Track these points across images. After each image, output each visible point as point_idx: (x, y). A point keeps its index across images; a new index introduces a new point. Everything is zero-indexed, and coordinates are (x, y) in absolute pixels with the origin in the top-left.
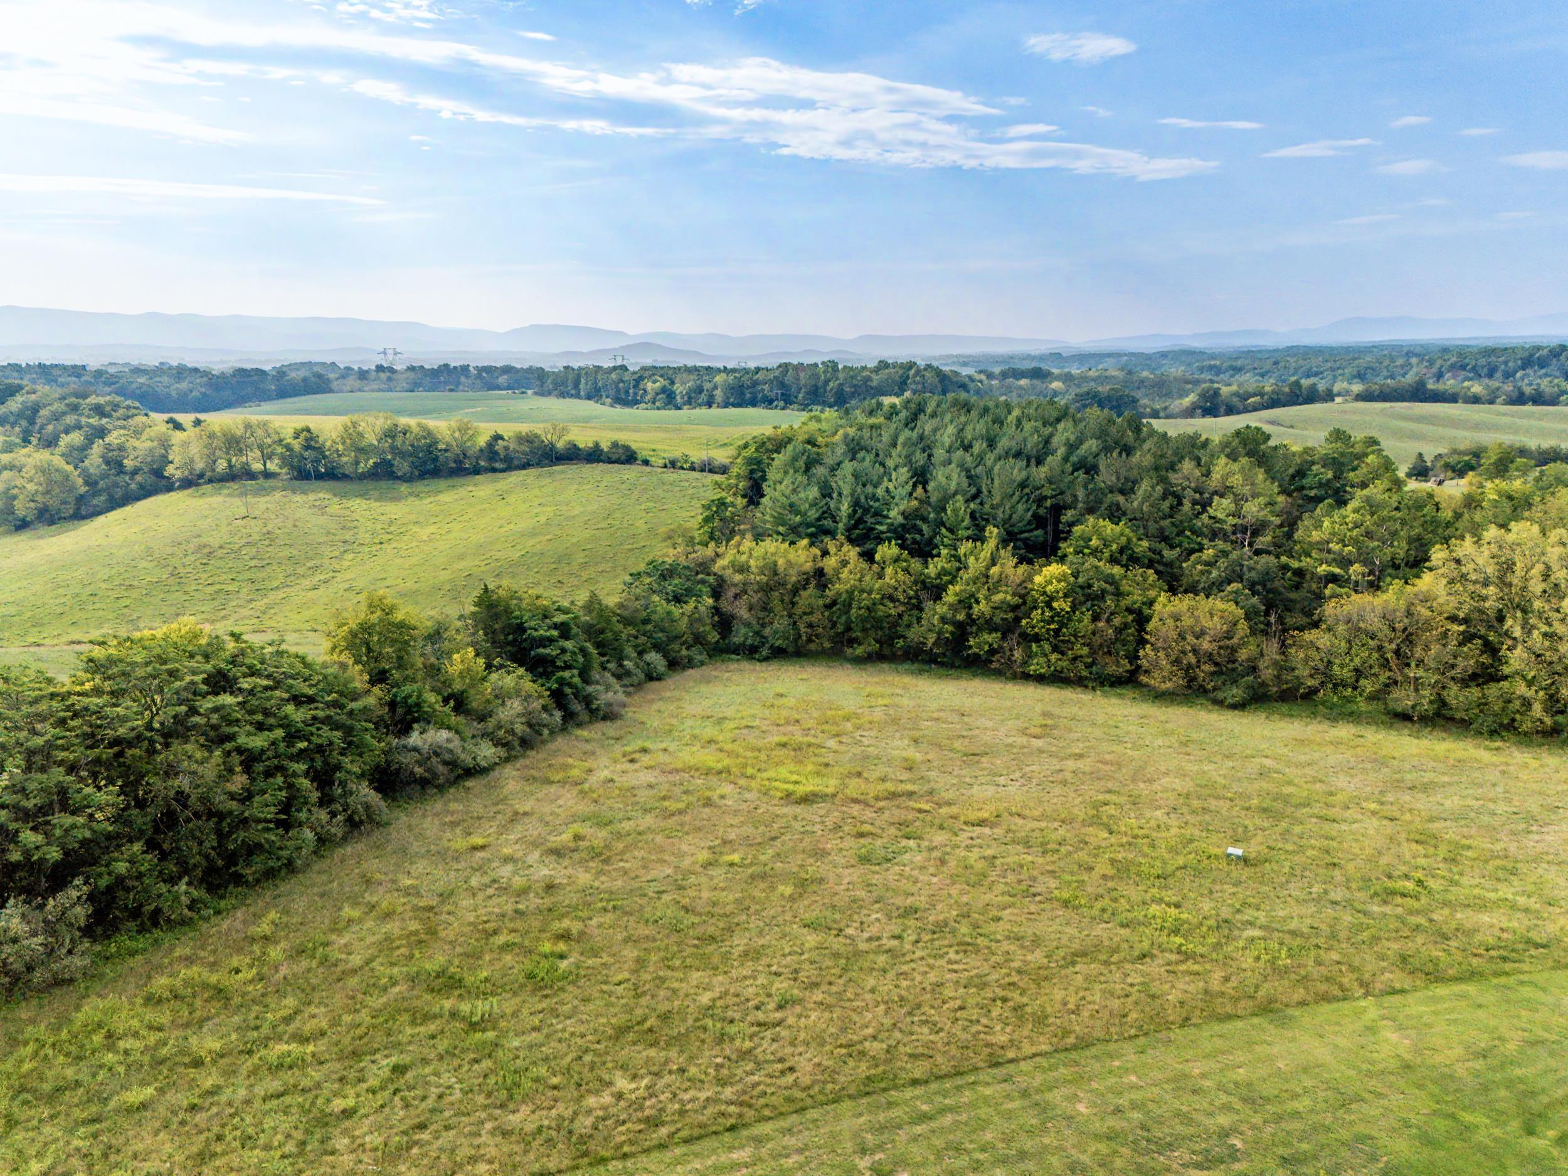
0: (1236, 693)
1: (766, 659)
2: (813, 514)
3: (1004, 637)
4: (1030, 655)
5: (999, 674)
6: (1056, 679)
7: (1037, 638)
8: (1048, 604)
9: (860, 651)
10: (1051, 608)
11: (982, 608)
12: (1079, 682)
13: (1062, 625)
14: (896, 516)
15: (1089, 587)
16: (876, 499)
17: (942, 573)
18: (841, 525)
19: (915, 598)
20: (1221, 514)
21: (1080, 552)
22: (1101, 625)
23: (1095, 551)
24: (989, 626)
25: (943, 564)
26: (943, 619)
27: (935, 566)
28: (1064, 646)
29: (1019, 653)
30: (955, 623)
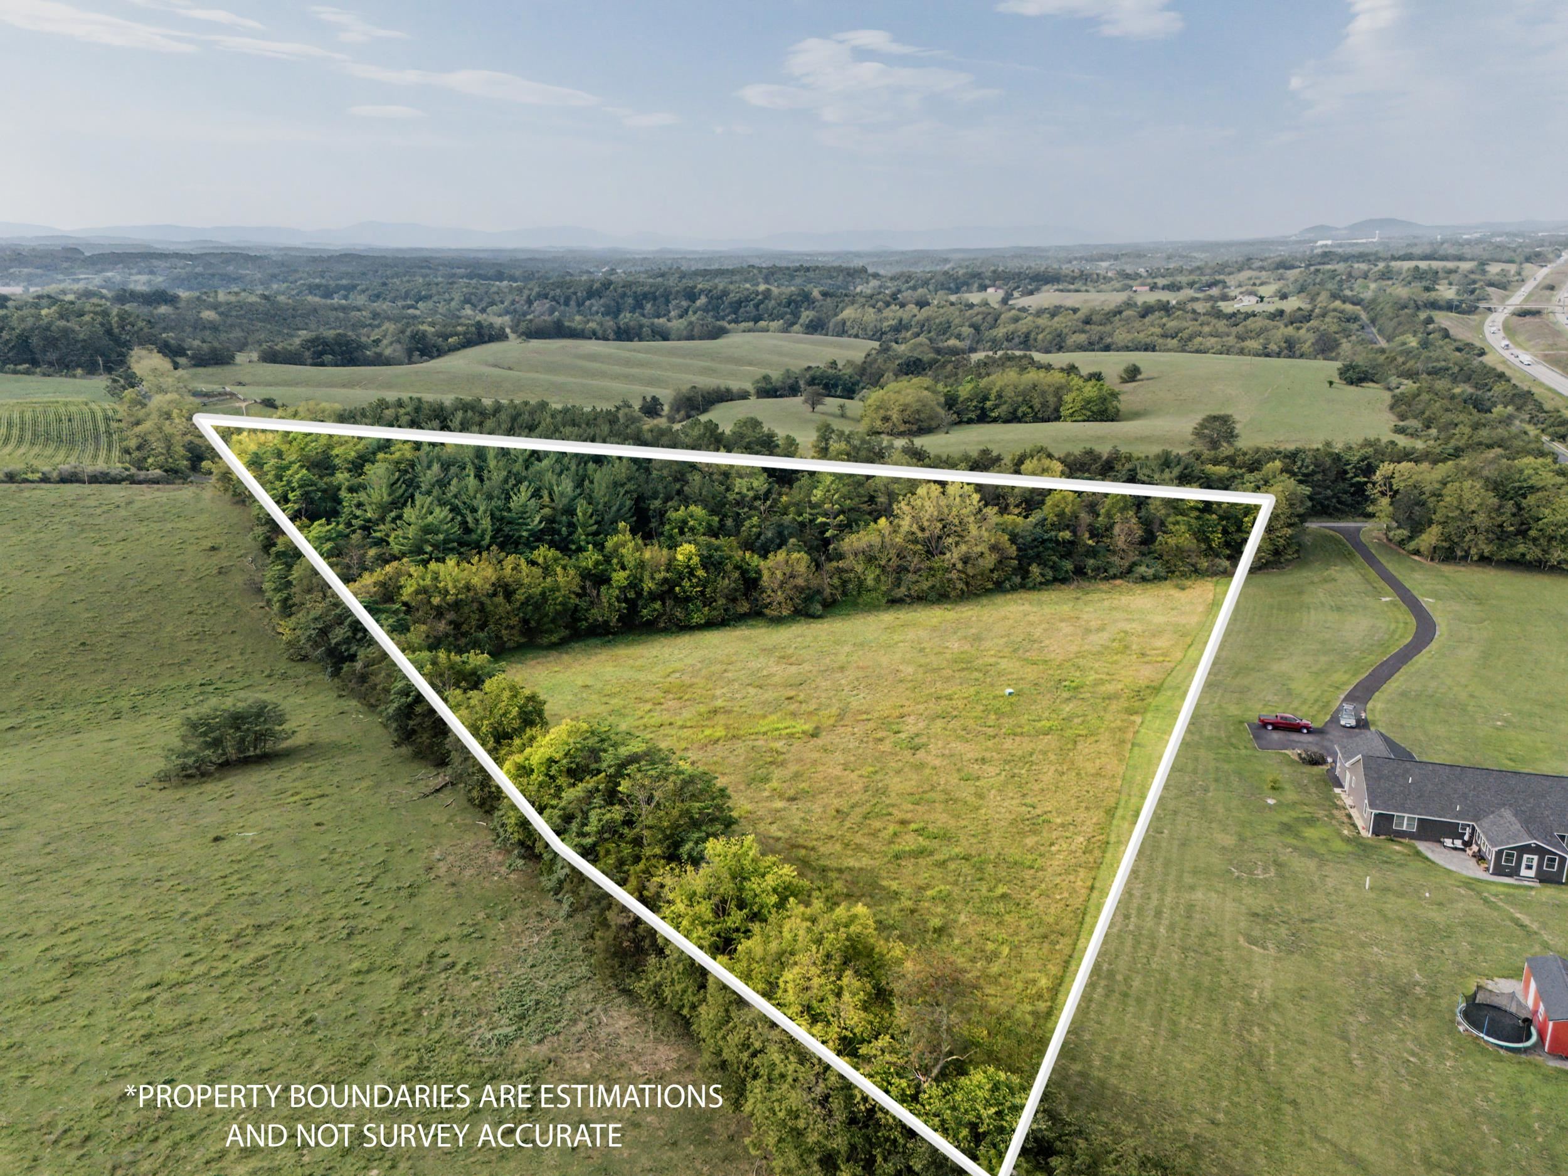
0: (818, 608)
2: (456, 529)
3: (664, 605)
4: (688, 613)
6: (710, 625)
7: (688, 599)
8: (692, 573)
9: (554, 638)
10: (695, 577)
11: (648, 585)
13: (705, 587)
14: (540, 522)
15: (711, 556)
16: (509, 510)
17: (597, 563)
18: (488, 538)
19: (583, 588)
20: (745, 491)
21: (682, 533)
22: (727, 581)
23: (692, 529)
24: (653, 597)
25: (597, 556)
26: (618, 599)
27: (590, 558)
28: (708, 602)
29: (679, 613)
30: (626, 600)
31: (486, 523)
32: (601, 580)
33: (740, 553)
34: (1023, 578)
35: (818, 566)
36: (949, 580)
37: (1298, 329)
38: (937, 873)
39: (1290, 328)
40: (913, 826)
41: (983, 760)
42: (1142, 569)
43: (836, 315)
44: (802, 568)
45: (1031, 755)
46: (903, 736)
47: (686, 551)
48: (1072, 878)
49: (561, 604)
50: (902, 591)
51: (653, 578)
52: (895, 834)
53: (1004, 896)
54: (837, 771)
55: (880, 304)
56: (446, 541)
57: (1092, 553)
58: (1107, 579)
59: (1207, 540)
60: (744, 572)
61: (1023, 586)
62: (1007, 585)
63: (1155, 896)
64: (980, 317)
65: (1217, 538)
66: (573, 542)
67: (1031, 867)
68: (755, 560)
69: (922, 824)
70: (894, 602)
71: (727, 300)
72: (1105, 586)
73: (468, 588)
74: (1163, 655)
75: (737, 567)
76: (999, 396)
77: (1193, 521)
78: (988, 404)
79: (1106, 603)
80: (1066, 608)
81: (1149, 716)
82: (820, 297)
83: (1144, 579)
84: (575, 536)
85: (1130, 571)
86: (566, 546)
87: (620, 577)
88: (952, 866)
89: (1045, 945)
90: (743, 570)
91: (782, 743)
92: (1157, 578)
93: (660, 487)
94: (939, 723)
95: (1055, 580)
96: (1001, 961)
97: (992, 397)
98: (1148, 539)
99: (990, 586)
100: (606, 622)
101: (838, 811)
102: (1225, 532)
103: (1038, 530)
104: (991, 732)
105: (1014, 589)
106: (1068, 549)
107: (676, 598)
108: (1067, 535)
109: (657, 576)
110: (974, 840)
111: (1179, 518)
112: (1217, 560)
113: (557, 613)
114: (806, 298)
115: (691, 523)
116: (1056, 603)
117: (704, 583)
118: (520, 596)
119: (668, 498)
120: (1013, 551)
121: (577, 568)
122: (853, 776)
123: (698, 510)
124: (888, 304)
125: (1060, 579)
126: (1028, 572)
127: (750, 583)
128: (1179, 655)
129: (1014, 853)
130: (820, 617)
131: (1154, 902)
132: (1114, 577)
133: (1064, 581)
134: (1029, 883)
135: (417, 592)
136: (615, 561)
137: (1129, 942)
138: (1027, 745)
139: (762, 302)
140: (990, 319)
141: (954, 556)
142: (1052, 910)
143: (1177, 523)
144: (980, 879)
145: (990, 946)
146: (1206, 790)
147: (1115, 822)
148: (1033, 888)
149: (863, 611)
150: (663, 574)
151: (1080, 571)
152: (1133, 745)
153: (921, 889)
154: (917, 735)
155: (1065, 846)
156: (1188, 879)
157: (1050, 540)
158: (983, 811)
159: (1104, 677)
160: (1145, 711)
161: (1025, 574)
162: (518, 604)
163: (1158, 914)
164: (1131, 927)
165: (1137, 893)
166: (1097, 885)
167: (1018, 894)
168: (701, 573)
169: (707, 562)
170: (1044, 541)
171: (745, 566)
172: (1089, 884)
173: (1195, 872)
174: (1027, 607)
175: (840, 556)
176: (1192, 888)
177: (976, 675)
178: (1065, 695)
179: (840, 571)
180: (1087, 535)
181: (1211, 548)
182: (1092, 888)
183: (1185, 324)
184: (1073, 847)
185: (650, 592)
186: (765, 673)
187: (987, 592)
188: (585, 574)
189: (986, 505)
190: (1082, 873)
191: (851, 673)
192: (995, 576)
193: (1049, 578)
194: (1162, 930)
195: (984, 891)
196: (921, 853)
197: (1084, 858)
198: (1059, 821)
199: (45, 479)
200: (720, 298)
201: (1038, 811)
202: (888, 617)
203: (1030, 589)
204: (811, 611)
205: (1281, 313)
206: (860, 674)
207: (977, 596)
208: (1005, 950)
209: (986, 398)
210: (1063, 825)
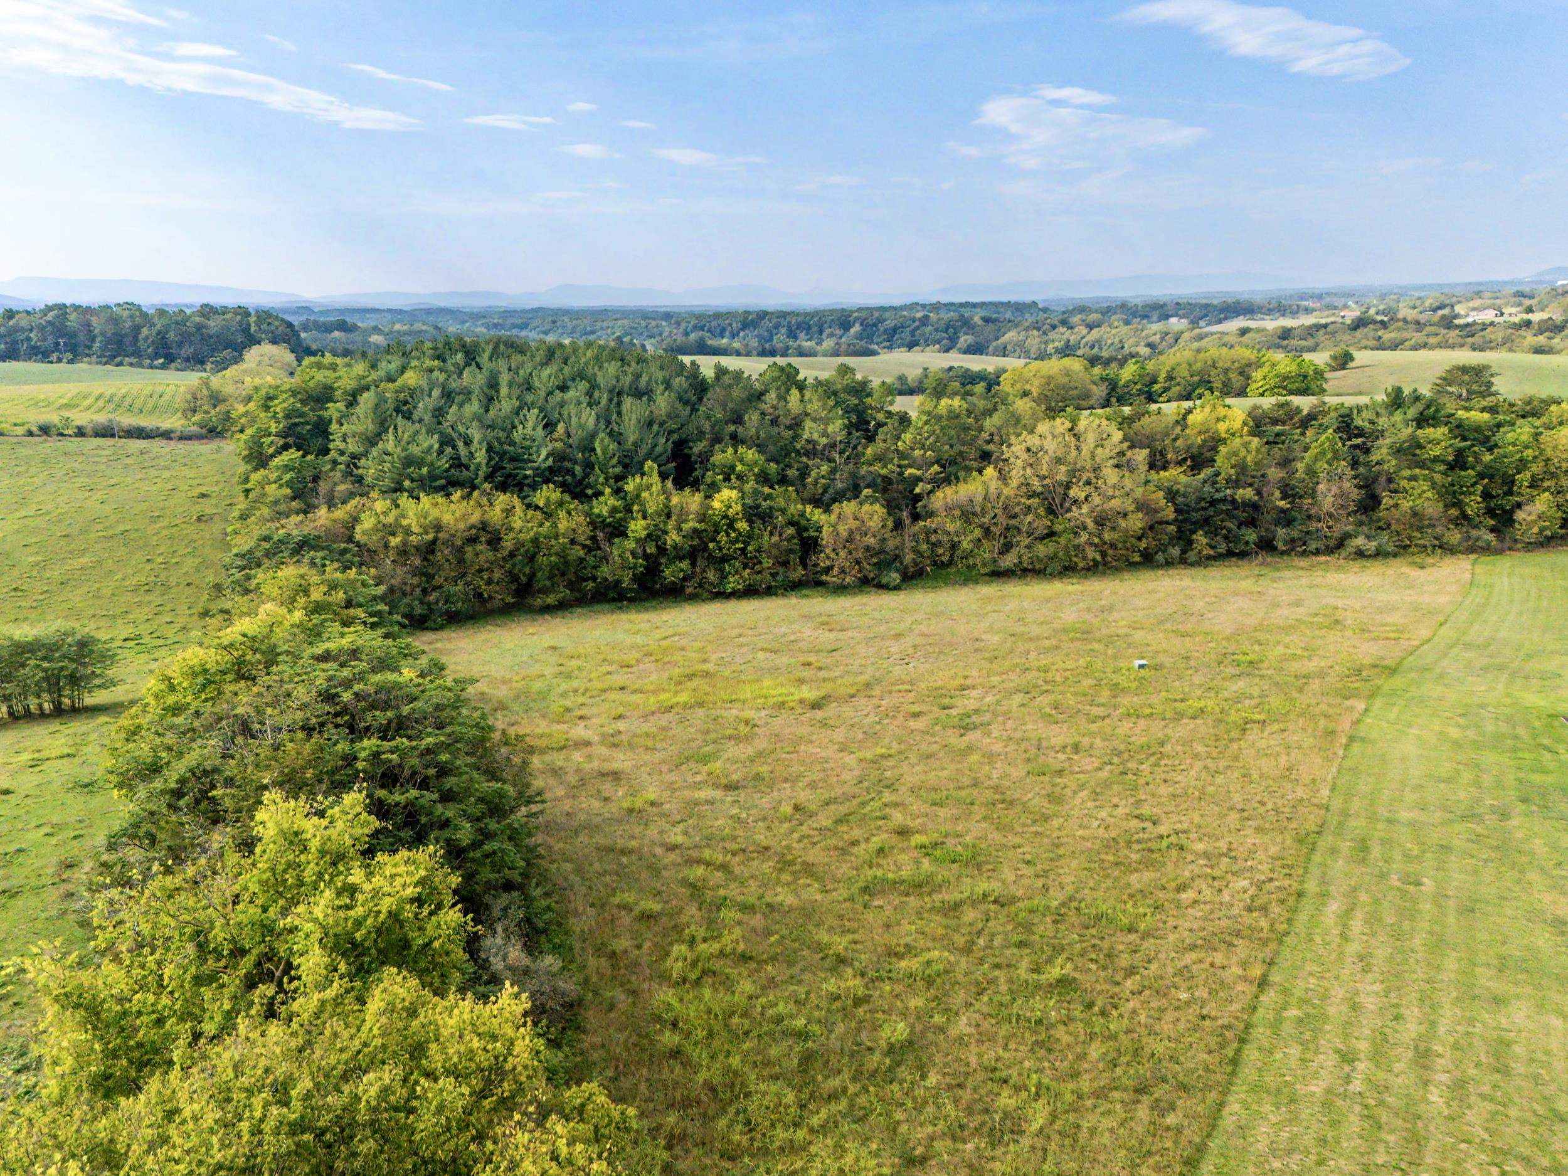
0: (895, 577)
1: (441, 628)
2: (443, 463)
3: (693, 564)
4: (724, 576)
5: (693, 598)
6: (750, 592)
7: (725, 559)
8: (731, 525)
9: (551, 600)
10: (734, 530)
11: (673, 538)
12: (769, 592)
13: (746, 544)
14: (546, 459)
15: (758, 507)
16: (512, 443)
17: (614, 510)
18: (481, 474)
19: (594, 538)
20: (815, 436)
21: (727, 479)
22: (775, 538)
23: (739, 477)
24: (679, 554)
25: (612, 502)
26: (634, 554)
27: (605, 505)
28: (751, 562)
29: (711, 575)
30: (646, 557)
31: (481, 456)
32: (618, 531)
33: (800, 507)
34: (1184, 552)
35: (898, 525)
36: (1077, 547)
37: (1550, 338)
38: (936, 924)
39: (1541, 338)
40: (918, 839)
41: (1076, 748)
42: (1360, 541)
43: (997, 339)
44: (874, 524)
45: (1162, 744)
46: (953, 712)
47: (727, 498)
48: (1219, 958)
49: (557, 554)
50: (1009, 561)
51: (680, 530)
52: (881, 851)
53: (1064, 983)
54: (831, 752)
55: (1047, 327)
56: (433, 477)
57: (1286, 519)
58: (1304, 554)
59: (1458, 504)
60: (801, 529)
61: (1183, 561)
62: (1160, 557)
63: (1413, 1012)
64: (1158, 336)
65: (1474, 504)
66: (590, 486)
67: (1131, 930)
68: (816, 515)
69: (935, 837)
70: (999, 574)
71: (881, 328)
72: (1304, 562)
73: (438, 527)
74: (1397, 631)
75: (791, 523)
76: (1170, 378)
77: (1438, 477)
78: (1156, 387)
79: (1304, 581)
80: (1247, 584)
81: (1378, 702)
82: (980, 322)
83: (1360, 554)
84: (592, 479)
85: (1340, 544)
86: (579, 491)
87: (637, 527)
88: (970, 915)
89: (1142, 1112)
90: (799, 525)
91: (763, 713)
92: (1380, 554)
93: (707, 427)
94: (1018, 699)
95: (1230, 554)
96: (1026, 1142)
97: (1161, 379)
98: (1369, 503)
99: (1137, 558)
100: (618, 582)
101: (797, 808)
102: (1486, 495)
103: (1207, 488)
104: (1100, 711)
105: (1169, 564)
106: (1252, 513)
107: (711, 559)
108: (1246, 494)
109: (687, 526)
110: (1027, 871)
111: (1417, 471)
112: (1474, 533)
113: (553, 567)
114: (966, 323)
115: (739, 468)
116: (1230, 579)
117: (749, 537)
118: (508, 544)
119: (717, 439)
120: (1170, 513)
121: (587, 514)
122: (850, 760)
123: (751, 455)
124: (1054, 327)
125: (1236, 554)
126: (1190, 542)
127: (809, 545)
128: (1425, 633)
129: (1100, 899)
130: (896, 588)
131: (1411, 1029)
132: (1317, 552)
133: (1243, 555)
134: (1124, 961)
135: (375, 529)
136: (636, 508)
137: (1354, 1123)
138: (1157, 730)
139: (917, 328)
140: (1170, 339)
141: (1081, 514)
142: (1166, 1027)
143: (1413, 478)
144: (1021, 944)
145: (1006, 1100)
146: (1504, 815)
147: (1317, 858)
148: (1131, 971)
149: (955, 583)
150: (691, 524)
151: (1267, 546)
152: (1352, 739)
153: (894, 954)
154: (977, 711)
155: (1208, 893)
156: (1487, 981)
157: (1224, 500)
158: (1056, 823)
159: (1299, 652)
160: (1372, 695)
161: (1188, 544)
162: (505, 553)
163: (1423, 1057)
164: (1357, 1085)
165: (1370, 1003)
166: (1275, 977)
167: (1093, 979)
168: (742, 526)
169: (756, 514)
170: (1213, 503)
171: (803, 522)
172: (1257, 971)
173: (1502, 966)
174: (1186, 582)
175: (931, 514)
176: (1498, 1001)
177: (1096, 646)
178: (1231, 670)
179: (928, 532)
180: (1277, 494)
181: (1465, 517)
182: (1263, 983)
183: (1406, 335)
184: (1226, 897)
185: (675, 547)
186: (792, 638)
187: (1132, 565)
188: (596, 523)
189: (1131, 447)
190: (1242, 948)
191: (909, 641)
192: (1143, 544)
193: (1222, 548)
194: (1435, 1096)
195: (1022, 972)
196: (918, 886)
197: (1248, 919)
198: (1200, 847)
199: (81, 433)
200: (875, 325)
201: (1163, 829)
202: (988, 590)
203: (1192, 565)
204: (884, 581)
205: (1528, 323)
206: (920, 640)
207: (1117, 570)
208: (1039, 1114)
209: (1154, 381)
210: (1206, 855)
